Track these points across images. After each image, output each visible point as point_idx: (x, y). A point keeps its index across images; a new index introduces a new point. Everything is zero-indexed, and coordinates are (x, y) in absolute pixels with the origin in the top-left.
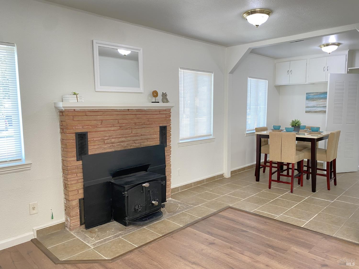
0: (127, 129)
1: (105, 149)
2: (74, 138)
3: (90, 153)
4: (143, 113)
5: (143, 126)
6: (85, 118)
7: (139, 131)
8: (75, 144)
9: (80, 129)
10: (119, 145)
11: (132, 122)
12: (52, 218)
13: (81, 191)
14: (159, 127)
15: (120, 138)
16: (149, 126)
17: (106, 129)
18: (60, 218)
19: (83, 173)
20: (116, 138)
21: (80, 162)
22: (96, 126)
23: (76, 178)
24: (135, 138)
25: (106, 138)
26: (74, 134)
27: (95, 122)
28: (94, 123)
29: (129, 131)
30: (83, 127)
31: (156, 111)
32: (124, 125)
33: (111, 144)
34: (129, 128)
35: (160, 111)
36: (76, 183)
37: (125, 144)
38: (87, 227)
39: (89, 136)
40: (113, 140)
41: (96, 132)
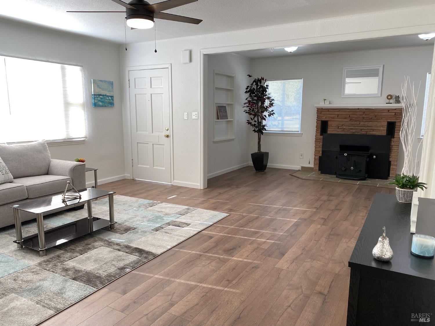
0: (356, 121)
1: (338, 131)
2: (320, 123)
3: (328, 132)
4: (371, 111)
5: (370, 120)
6: (328, 113)
7: (366, 123)
8: (320, 126)
9: (324, 119)
10: (348, 131)
11: (361, 117)
12: (309, 163)
13: (321, 152)
14: (387, 122)
15: (350, 126)
16: (376, 120)
17: (341, 120)
18: (312, 165)
19: (323, 142)
20: (347, 126)
21: (322, 137)
22: (333, 118)
23: (319, 145)
24: (362, 128)
25: (340, 125)
26: (321, 121)
27: (334, 115)
28: (332, 116)
29: (358, 123)
30: (326, 118)
31: (384, 110)
32: (354, 118)
33: (343, 130)
34: (358, 120)
35: (389, 110)
36: (319, 147)
37: (354, 131)
38: (322, 173)
39: (329, 123)
40: (344, 127)
41: (333, 121)
